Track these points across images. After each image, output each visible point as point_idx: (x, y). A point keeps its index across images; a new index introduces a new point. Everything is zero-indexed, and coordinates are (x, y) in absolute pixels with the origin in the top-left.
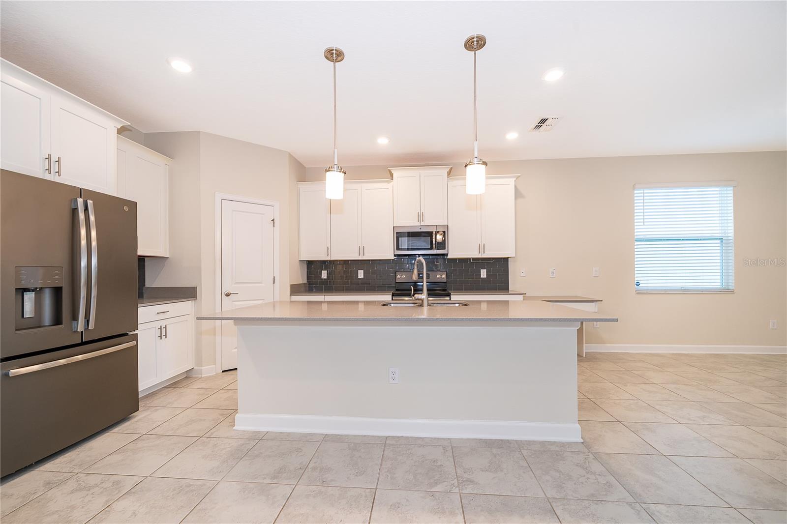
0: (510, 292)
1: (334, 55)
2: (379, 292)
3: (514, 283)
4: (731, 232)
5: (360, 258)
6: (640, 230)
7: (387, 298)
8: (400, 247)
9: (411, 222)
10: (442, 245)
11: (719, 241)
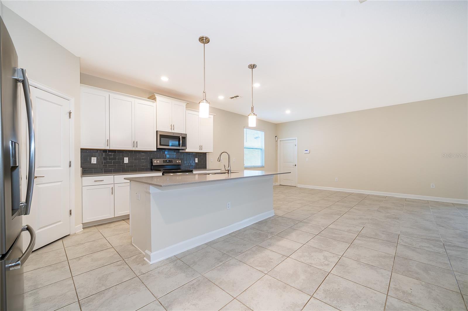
0: (207, 169)
1: (204, 40)
2: (146, 171)
3: (209, 165)
4: (263, 147)
5: (134, 149)
6: (246, 144)
7: (160, 174)
8: (162, 144)
9: (166, 129)
10: (184, 144)
11: (260, 150)
